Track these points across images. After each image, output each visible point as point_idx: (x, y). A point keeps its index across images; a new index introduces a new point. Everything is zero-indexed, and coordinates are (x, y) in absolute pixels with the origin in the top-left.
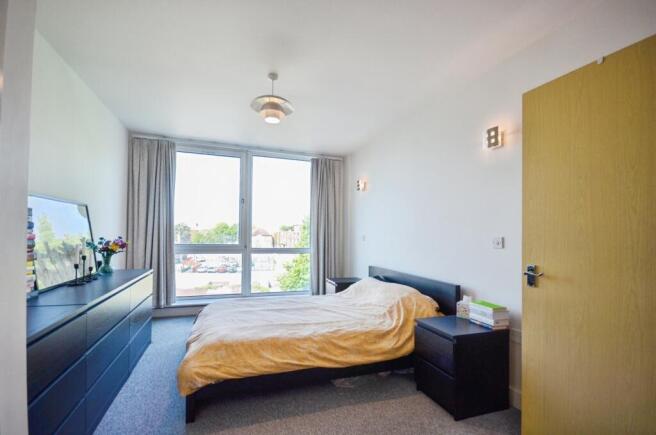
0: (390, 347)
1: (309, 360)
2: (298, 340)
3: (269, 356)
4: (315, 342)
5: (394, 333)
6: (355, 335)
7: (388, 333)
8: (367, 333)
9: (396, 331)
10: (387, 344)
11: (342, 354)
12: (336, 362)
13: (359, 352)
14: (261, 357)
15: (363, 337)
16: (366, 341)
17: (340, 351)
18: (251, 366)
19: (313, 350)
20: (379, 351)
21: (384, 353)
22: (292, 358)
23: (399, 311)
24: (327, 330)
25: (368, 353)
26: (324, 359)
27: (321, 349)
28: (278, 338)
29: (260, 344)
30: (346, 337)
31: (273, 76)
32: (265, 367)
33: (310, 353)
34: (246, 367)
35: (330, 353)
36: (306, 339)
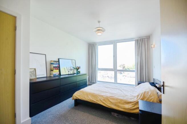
0: (128, 107)
1: (99, 102)
2: (99, 95)
3: (90, 97)
4: (103, 97)
5: (133, 103)
6: (117, 99)
7: (130, 102)
8: (122, 100)
9: (135, 103)
10: (128, 106)
11: (109, 104)
12: (107, 105)
13: (115, 105)
14: (88, 97)
15: (119, 101)
16: (119, 103)
17: (110, 103)
18: (85, 98)
19: (101, 99)
20: (123, 107)
21: (124, 109)
22: (95, 100)
23: (141, 96)
24: (109, 95)
25: (118, 106)
26: (104, 103)
27: (104, 100)
28: (94, 93)
29: (89, 94)
30: (113, 99)
31: (99, 22)
32: (88, 99)
33: (100, 100)
34: (84, 98)
35: (106, 102)
36: (101, 96)
